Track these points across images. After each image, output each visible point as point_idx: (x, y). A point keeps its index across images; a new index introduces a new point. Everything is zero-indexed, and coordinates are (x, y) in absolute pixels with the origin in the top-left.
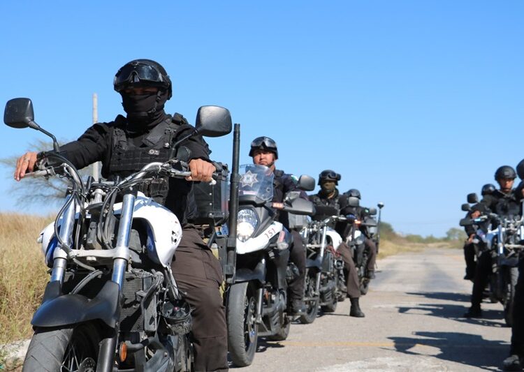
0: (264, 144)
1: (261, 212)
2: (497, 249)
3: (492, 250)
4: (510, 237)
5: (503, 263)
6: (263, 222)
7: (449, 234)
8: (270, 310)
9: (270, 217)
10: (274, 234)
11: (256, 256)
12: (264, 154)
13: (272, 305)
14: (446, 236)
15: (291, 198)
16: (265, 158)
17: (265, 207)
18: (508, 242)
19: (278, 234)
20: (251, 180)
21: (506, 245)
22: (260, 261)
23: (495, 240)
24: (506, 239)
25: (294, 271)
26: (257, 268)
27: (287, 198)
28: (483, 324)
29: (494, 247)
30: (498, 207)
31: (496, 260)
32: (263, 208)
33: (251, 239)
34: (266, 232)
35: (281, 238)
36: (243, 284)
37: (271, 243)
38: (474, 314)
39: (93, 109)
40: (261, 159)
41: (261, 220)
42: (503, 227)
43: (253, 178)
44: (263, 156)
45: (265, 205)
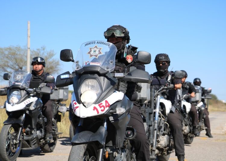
0: (37, 60)
1: (23, 93)
6: (23, 97)
8: (30, 138)
9: (27, 95)
10: (29, 103)
11: (20, 113)
12: (38, 65)
13: (31, 135)
15: (42, 86)
16: (38, 67)
17: (26, 90)
19: (32, 103)
20: (20, 78)
22: (22, 115)
25: (44, 120)
26: (19, 118)
27: (40, 86)
32: (24, 91)
33: (16, 105)
34: (25, 101)
35: (33, 105)
36: (8, 125)
37: (27, 107)
39: (28, 30)
40: (36, 67)
41: (22, 96)
43: (21, 77)
44: (37, 66)
45: (25, 89)
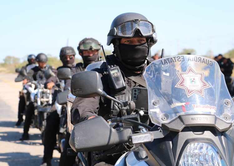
2: (36, 102)
3: (34, 102)
4: (44, 94)
5: (40, 110)
7: (5, 60)
14: (3, 62)
18: (43, 97)
21: (42, 100)
23: (36, 96)
24: (42, 96)
28: (30, 144)
29: (35, 101)
30: (38, 76)
31: (36, 108)
38: (25, 138)
42: (40, 88)
